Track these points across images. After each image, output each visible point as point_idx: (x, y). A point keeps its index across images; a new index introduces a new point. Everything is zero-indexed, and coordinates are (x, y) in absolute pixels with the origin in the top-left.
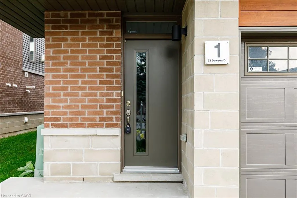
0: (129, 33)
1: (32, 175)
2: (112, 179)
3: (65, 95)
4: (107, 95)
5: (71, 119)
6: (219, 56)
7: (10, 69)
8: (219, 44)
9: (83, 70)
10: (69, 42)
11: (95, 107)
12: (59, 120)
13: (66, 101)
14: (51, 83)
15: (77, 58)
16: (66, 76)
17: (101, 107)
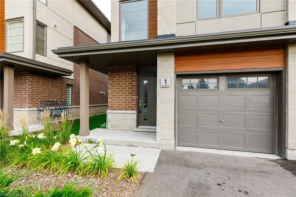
0: (140, 73)
1: (105, 128)
2: (133, 130)
3: (115, 98)
4: (131, 98)
5: (118, 107)
6: (166, 84)
7: (102, 86)
8: (166, 80)
9: (122, 88)
10: (117, 78)
11: (127, 102)
12: (114, 107)
13: (116, 100)
14: (110, 93)
15: (120, 84)
16: (115, 91)
17: (129, 102)
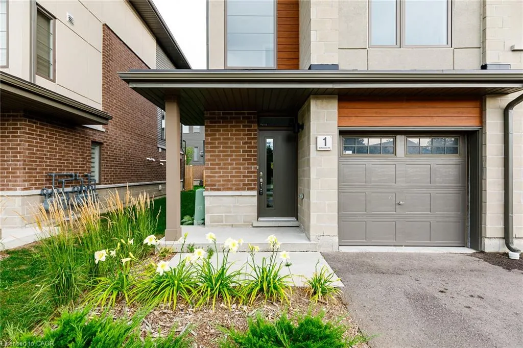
0: (262, 126)
1: (192, 224)
2: (252, 225)
3: (219, 168)
4: (248, 168)
5: (223, 185)
6: (325, 145)
8: (326, 138)
9: (232, 152)
10: (222, 132)
11: (239, 177)
12: (215, 186)
13: (220, 173)
14: (209, 160)
15: (227, 143)
16: (219, 156)
17: (244, 176)
